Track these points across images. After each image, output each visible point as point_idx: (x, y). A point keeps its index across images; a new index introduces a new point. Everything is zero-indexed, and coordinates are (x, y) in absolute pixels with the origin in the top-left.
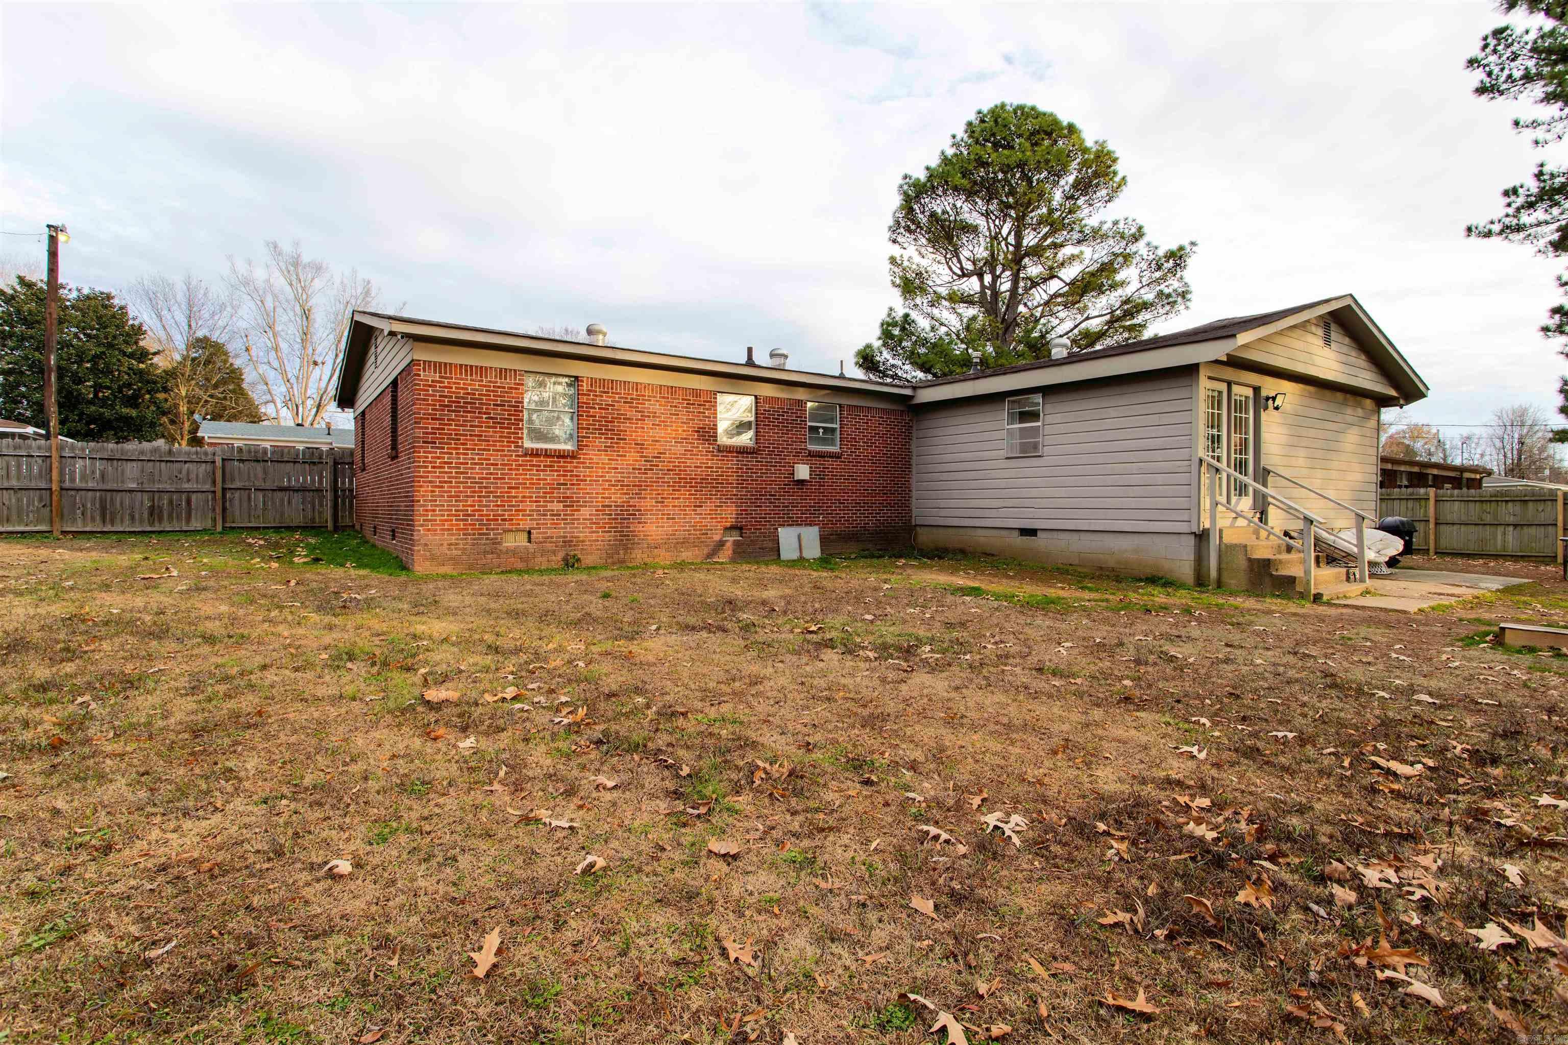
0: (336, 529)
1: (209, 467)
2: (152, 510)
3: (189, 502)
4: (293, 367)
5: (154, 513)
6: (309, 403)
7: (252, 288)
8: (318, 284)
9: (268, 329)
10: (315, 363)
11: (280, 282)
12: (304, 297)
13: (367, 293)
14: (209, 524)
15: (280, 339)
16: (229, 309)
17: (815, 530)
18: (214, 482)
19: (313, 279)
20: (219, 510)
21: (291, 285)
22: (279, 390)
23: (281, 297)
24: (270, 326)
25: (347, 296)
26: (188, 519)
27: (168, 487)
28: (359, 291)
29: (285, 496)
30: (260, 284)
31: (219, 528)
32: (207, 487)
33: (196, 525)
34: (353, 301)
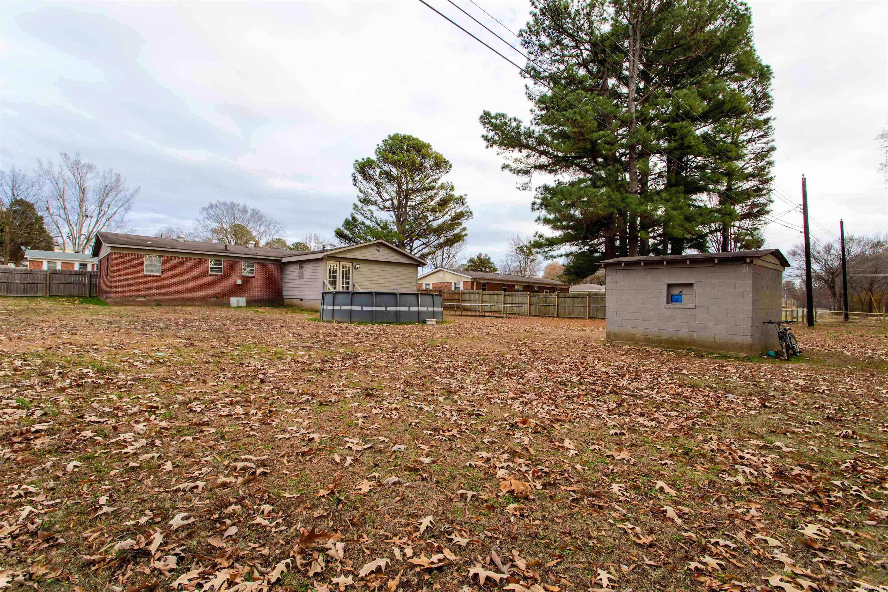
0: (90, 297)
1: (45, 276)
2: (24, 290)
3: (37, 287)
4: (73, 218)
5: (25, 290)
6: (83, 237)
7: (51, 176)
8: (89, 176)
9: (59, 198)
10: (87, 216)
11: (67, 174)
12: (82, 181)
13: (118, 180)
14: (44, 294)
15: (66, 203)
16: (37, 186)
17: (244, 299)
18: (46, 281)
19: (87, 173)
20: (48, 290)
21: (74, 175)
22: (65, 230)
23: (68, 181)
24: (61, 197)
25: (107, 182)
26: (37, 292)
27: (30, 282)
28: (114, 179)
29: (72, 286)
30: (56, 174)
31: (48, 296)
32: (44, 282)
33: (39, 294)
34: (110, 185)
